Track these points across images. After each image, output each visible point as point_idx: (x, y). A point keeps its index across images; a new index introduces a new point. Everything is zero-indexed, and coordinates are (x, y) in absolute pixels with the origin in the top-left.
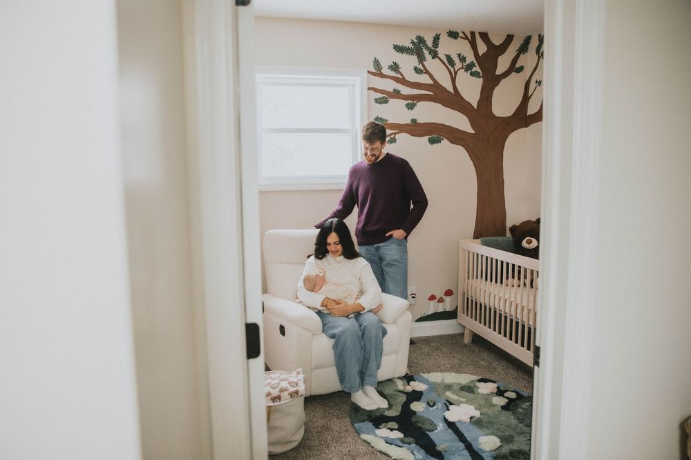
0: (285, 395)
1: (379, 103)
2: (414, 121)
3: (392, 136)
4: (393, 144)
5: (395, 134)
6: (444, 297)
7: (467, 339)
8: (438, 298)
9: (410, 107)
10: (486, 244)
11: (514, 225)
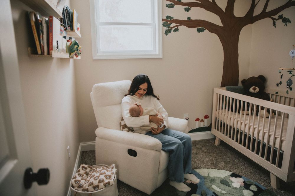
0: (102, 185)
1: (169, 7)
2: (189, 18)
3: (176, 27)
4: (177, 32)
5: (178, 26)
6: (204, 119)
7: (217, 143)
8: (200, 119)
9: (187, 10)
10: (228, 90)
11: (244, 79)
